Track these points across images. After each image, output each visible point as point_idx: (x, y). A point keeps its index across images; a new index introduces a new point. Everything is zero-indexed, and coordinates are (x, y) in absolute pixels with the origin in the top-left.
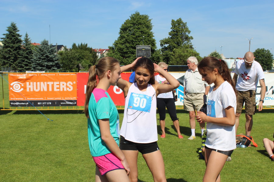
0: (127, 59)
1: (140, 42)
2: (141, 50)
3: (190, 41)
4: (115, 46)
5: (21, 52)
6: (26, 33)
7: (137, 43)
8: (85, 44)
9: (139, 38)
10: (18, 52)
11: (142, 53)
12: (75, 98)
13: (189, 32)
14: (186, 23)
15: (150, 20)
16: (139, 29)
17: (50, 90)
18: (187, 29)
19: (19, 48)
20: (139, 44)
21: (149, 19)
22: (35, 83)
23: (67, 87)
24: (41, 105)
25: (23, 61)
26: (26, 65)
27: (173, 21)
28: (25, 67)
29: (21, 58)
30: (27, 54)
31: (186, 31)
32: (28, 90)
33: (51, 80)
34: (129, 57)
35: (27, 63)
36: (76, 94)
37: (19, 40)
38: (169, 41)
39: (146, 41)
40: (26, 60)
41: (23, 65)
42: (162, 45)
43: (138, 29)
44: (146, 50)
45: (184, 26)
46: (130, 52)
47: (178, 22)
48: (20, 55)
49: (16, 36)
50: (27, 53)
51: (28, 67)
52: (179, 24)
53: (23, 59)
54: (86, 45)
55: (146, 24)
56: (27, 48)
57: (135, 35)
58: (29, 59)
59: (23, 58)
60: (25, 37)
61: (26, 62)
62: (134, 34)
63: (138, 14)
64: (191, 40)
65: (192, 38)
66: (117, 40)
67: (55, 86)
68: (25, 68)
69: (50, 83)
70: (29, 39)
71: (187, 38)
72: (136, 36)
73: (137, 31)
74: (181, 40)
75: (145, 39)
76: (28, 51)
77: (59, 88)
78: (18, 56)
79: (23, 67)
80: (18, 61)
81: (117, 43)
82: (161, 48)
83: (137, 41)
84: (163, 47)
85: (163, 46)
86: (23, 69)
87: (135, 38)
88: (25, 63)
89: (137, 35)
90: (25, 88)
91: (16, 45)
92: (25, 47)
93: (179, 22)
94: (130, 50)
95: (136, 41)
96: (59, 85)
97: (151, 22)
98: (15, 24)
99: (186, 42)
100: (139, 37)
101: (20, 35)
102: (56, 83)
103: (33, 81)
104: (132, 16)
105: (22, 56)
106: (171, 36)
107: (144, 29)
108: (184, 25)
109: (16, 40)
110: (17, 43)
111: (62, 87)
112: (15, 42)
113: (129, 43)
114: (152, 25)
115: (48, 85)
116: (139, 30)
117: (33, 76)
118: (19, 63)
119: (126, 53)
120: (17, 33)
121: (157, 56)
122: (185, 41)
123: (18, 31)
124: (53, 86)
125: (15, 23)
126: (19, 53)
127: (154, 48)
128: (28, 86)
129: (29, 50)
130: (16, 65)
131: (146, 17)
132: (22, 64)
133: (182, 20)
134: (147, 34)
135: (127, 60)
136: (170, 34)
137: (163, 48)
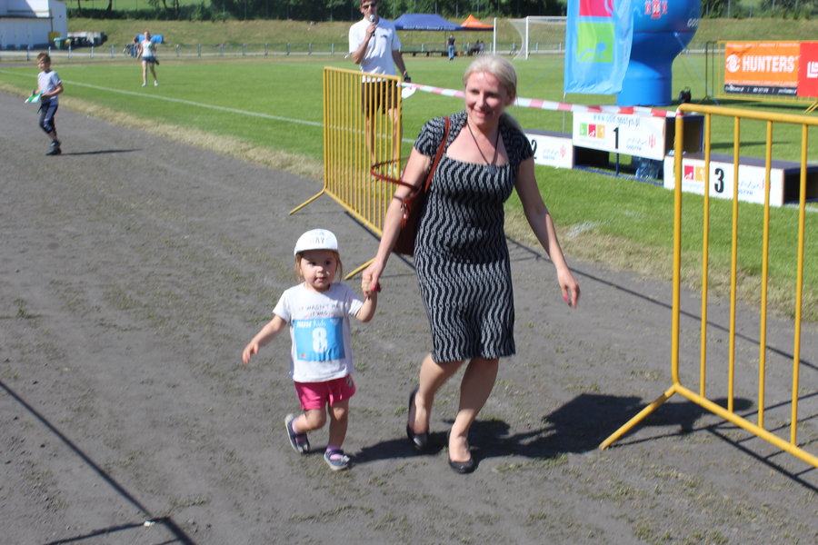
12: (794, 84)
17: (768, 69)
22: (752, 58)
23: (787, 65)
24: (757, 93)
32: (744, 69)
33: (770, 54)
36: (796, 76)
67: (775, 64)
69: (769, 58)
77: (778, 66)
90: (741, 64)
96: (778, 61)
102: (775, 58)
103: (751, 55)
111: (782, 65)
115: (766, 62)
117: (749, 48)
124: (771, 62)
128: (745, 63)
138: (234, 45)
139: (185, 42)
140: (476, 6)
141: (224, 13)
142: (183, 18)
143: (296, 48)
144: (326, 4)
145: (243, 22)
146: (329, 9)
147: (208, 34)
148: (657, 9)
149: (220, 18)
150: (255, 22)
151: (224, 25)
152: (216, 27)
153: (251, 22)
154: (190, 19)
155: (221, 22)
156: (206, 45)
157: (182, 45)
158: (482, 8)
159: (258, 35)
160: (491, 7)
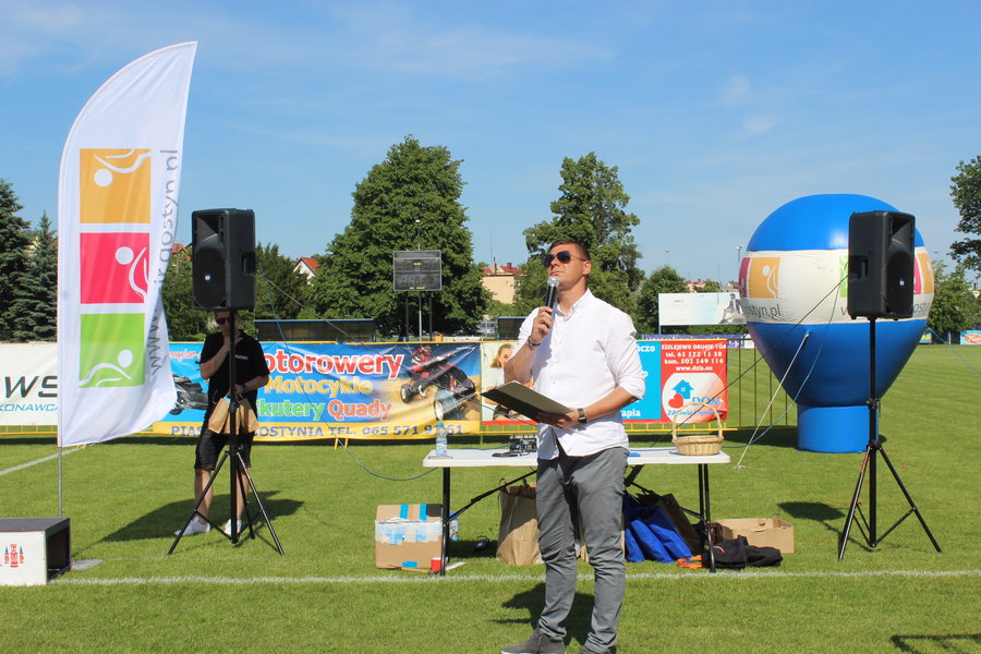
0: (372, 296)
1: (415, 241)
2: (409, 266)
3: (630, 231)
4: (335, 253)
5: (25, 278)
6: (42, 215)
7: (405, 243)
8: (271, 247)
9: (409, 227)
10: (16, 276)
11: (414, 276)
13: (626, 200)
14: (615, 169)
15: (457, 163)
16: (413, 194)
18: (619, 188)
19: (19, 265)
20: (409, 247)
21: (453, 159)
25: (32, 307)
26: (42, 322)
27: (567, 165)
28: (35, 328)
29: (25, 297)
30: (44, 283)
31: (614, 196)
34: (379, 289)
35: (43, 315)
37: (18, 238)
38: (551, 234)
39: (435, 238)
40: (42, 304)
41: (31, 322)
42: (531, 246)
43: (410, 196)
44: (427, 267)
45: (609, 181)
46: (381, 272)
47: (585, 165)
48: (22, 288)
49: (10, 226)
50: (44, 280)
51: (45, 329)
52: (587, 174)
53: (33, 301)
54: (275, 249)
55: (439, 177)
56: (45, 263)
57: (398, 216)
58: (50, 300)
59: (31, 298)
60: (40, 228)
61: (42, 310)
62: (395, 214)
63: (413, 146)
64: (631, 227)
65: (636, 222)
66: (342, 233)
68: (37, 332)
70: (53, 233)
71: (619, 221)
72: (402, 221)
73: (404, 204)
74: (590, 228)
75: (431, 228)
76: (46, 275)
78: (16, 291)
79: (30, 328)
80: (14, 308)
81: (341, 245)
82: (529, 255)
83: (403, 234)
84: (536, 253)
85: (536, 249)
86: (31, 334)
87: (396, 228)
88: (34, 314)
89: (404, 215)
91: (10, 255)
92: (38, 263)
93: (589, 165)
94: (380, 267)
95: (399, 237)
97: (459, 171)
98: (7, 187)
99: (614, 234)
100: (411, 221)
101: (25, 220)
104: (393, 149)
105: (30, 291)
106: (560, 216)
107: (428, 196)
108: (609, 177)
109: (7, 239)
110: (13, 247)
112: (8, 244)
113: (377, 243)
114: (463, 179)
116: (411, 200)
118: (20, 314)
119: (370, 276)
120: (15, 215)
121: (470, 285)
122: (611, 231)
123: (20, 208)
125: (7, 182)
126: (19, 282)
127: (459, 260)
129: (50, 270)
130: (6, 321)
131: (440, 155)
132: (28, 318)
133: (598, 160)
134: (439, 212)
135: (373, 300)
136: (555, 208)
137: (534, 257)
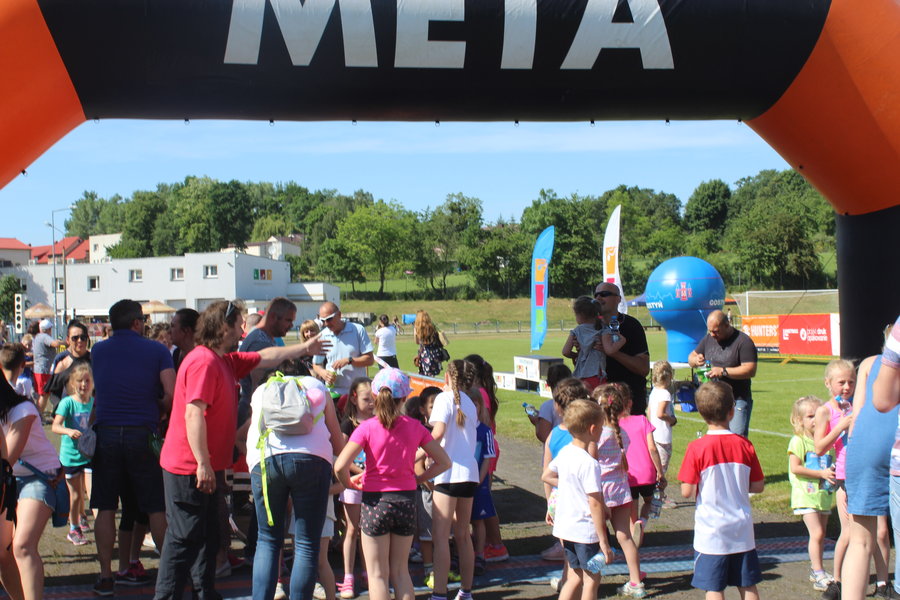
12: (777, 345)
17: (764, 335)
22: (756, 327)
23: (773, 331)
33: (765, 324)
36: (778, 339)
67: (767, 331)
69: (764, 327)
77: (769, 333)
90: (750, 332)
96: (769, 329)
102: (767, 327)
115: (763, 330)
117: (753, 320)
128: (753, 331)
138: (495, 322)
139: (448, 322)
140: (737, 280)
141: (488, 293)
142: (450, 298)
143: (554, 324)
144: (587, 281)
145: (506, 301)
146: (589, 286)
147: (472, 313)
148: (684, 294)
149: (484, 297)
150: (517, 300)
151: (488, 303)
152: (480, 306)
153: (514, 300)
154: (456, 299)
155: (485, 301)
156: (468, 323)
157: (445, 323)
158: (744, 282)
159: (520, 312)
160: (754, 280)
